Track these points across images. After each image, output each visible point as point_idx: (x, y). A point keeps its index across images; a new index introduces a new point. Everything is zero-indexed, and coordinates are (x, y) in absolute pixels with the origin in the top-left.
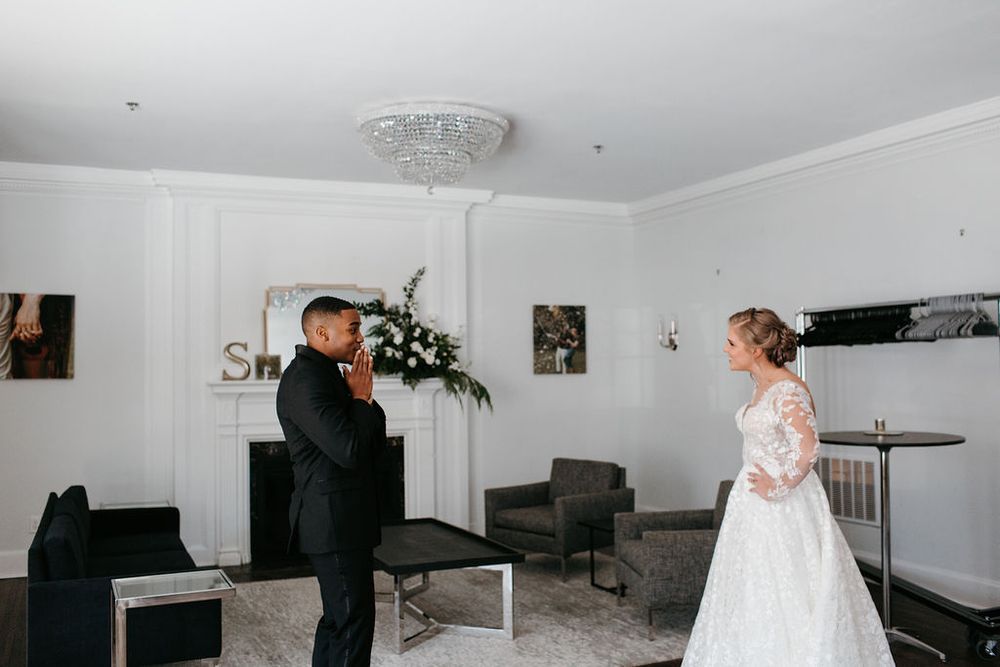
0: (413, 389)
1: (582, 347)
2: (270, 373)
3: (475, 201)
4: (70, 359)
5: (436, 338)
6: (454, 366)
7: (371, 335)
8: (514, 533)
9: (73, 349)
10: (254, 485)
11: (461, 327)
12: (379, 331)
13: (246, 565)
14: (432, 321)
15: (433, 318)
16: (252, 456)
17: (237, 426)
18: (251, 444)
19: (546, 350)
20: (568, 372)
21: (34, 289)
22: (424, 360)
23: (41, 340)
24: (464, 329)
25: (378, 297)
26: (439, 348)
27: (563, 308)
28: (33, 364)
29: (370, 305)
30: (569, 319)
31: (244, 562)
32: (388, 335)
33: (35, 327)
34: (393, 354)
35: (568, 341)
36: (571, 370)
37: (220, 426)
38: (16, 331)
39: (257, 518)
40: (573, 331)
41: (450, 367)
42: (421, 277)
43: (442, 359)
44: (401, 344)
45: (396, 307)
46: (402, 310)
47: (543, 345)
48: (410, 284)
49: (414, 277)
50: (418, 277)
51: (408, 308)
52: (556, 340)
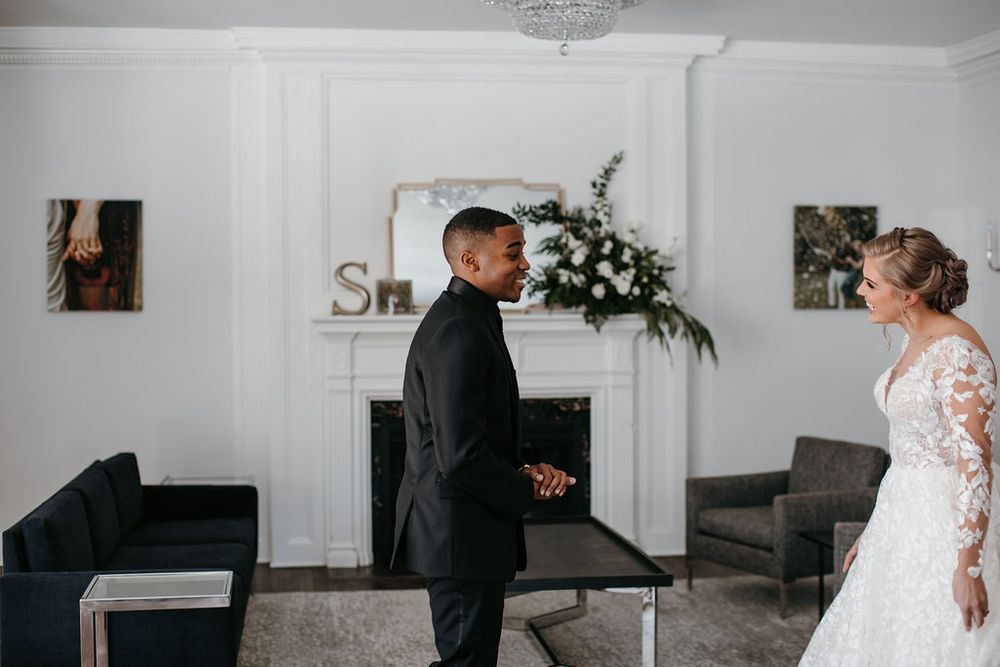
0: (598, 330)
2: (396, 306)
3: (701, 52)
4: (137, 284)
5: (637, 257)
6: (662, 296)
7: (543, 251)
8: (721, 542)
9: (141, 272)
10: (377, 459)
11: (675, 239)
12: (554, 246)
13: (365, 567)
14: (633, 231)
15: (635, 226)
16: (374, 420)
17: (353, 378)
18: (372, 403)
19: (812, 273)
20: (848, 306)
21: (92, 192)
22: (614, 288)
23: (102, 260)
24: (682, 243)
25: (554, 197)
26: (638, 271)
27: (841, 211)
28: (91, 292)
29: (543, 207)
30: (851, 227)
31: (362, 564)
32: (566, 252)
33: (93, 243)
34: (570, 279)
35: (849, 259)
36: (853, 303)
37: (332, 378)
38: (70, 249)
39: (379, 504)
40: (857, 245)
41: (656, 298)
42: (618, 167)
43: (643, 287)
44: (581, 265)
45: (580, 211)
46: (588, 215)
47: (808, 266)
48: (601, 177)
49: (607, 166)
50: (613, 166)
51: (596, 211)
52: (830, 257)
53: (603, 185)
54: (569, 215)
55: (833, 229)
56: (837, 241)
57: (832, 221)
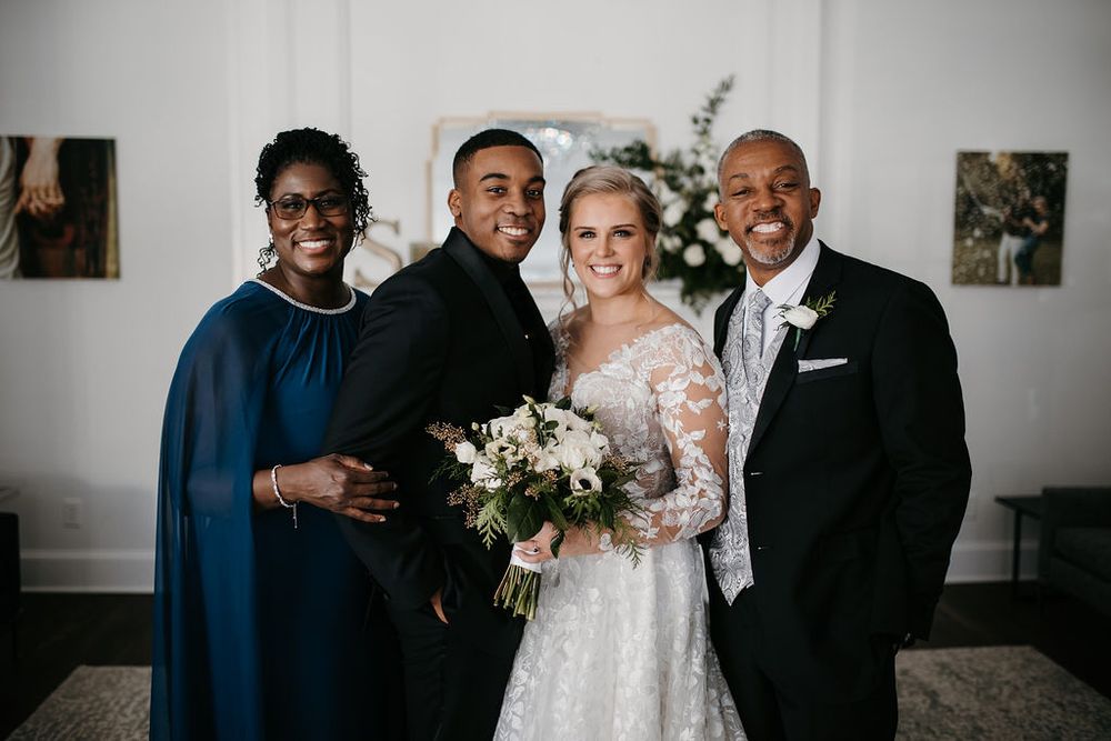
1: (1055, 234)
19: (978, 240)
20: (1022, 282)
22: (718, 255)
23: (63, 215)
25: (647, 139)
27: (1020, 158)
28: (52, 254)
29: (628, 150)
30: (1032, 180)
33: (52, 192)
34: (662, 243)
35: (1027, 221)
36: (1030, 278)
38: (23, 199)
40: (1039, 203)
42: (727, 96)
44: (676, 226)
45: (677, 155)
46: (688, 161)
47: (973, 229)
48: (705, 110)
49: (712, 95)
50: (722, 95)
51: (697, 153)
52: (1002, 219)
53: (708, 121)
54: (663, 159)
55: (1008, 182)
56: (1013, 199)
57: (1007, 171)
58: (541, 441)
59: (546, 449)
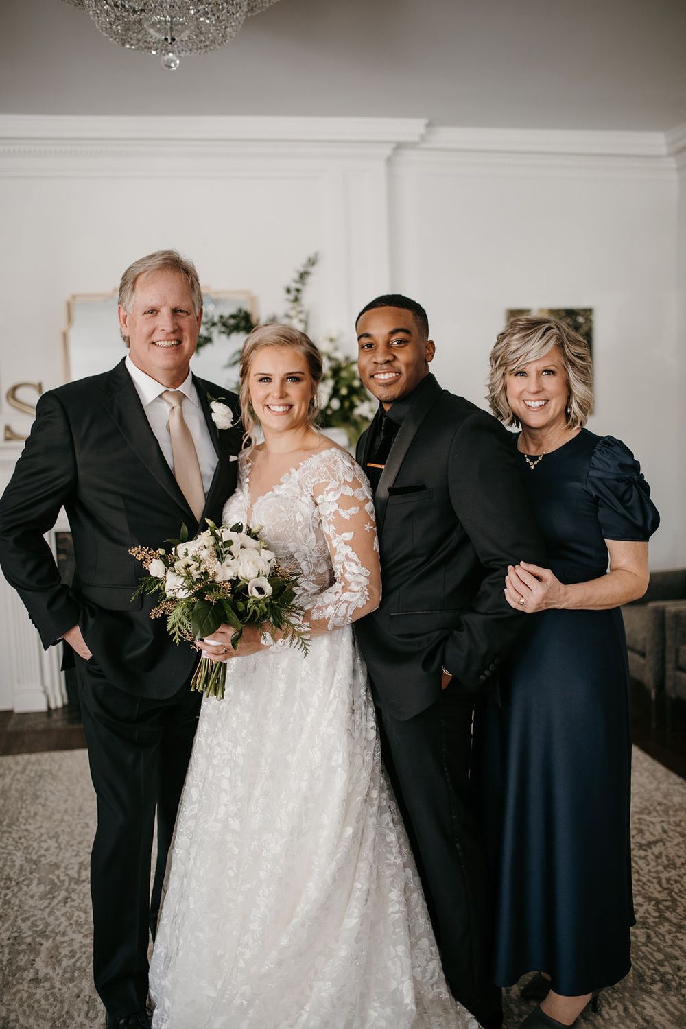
3: (403, 139)
5: (336, 371)
13: (57, 709)
14: (331, 340)
15: (334, 334)
18: (57, 534)
25: (247, 307)
26: (337, 383)
29: (233, 316)
31: (53, 706)
41: (357, 412)
42: (313, 270)
43: (342, 399)
48: (296, 282)
49: (302, 270)
50: (309, 269)
51: (292, 318)
58: (220, 557)
59: (225, 564)
